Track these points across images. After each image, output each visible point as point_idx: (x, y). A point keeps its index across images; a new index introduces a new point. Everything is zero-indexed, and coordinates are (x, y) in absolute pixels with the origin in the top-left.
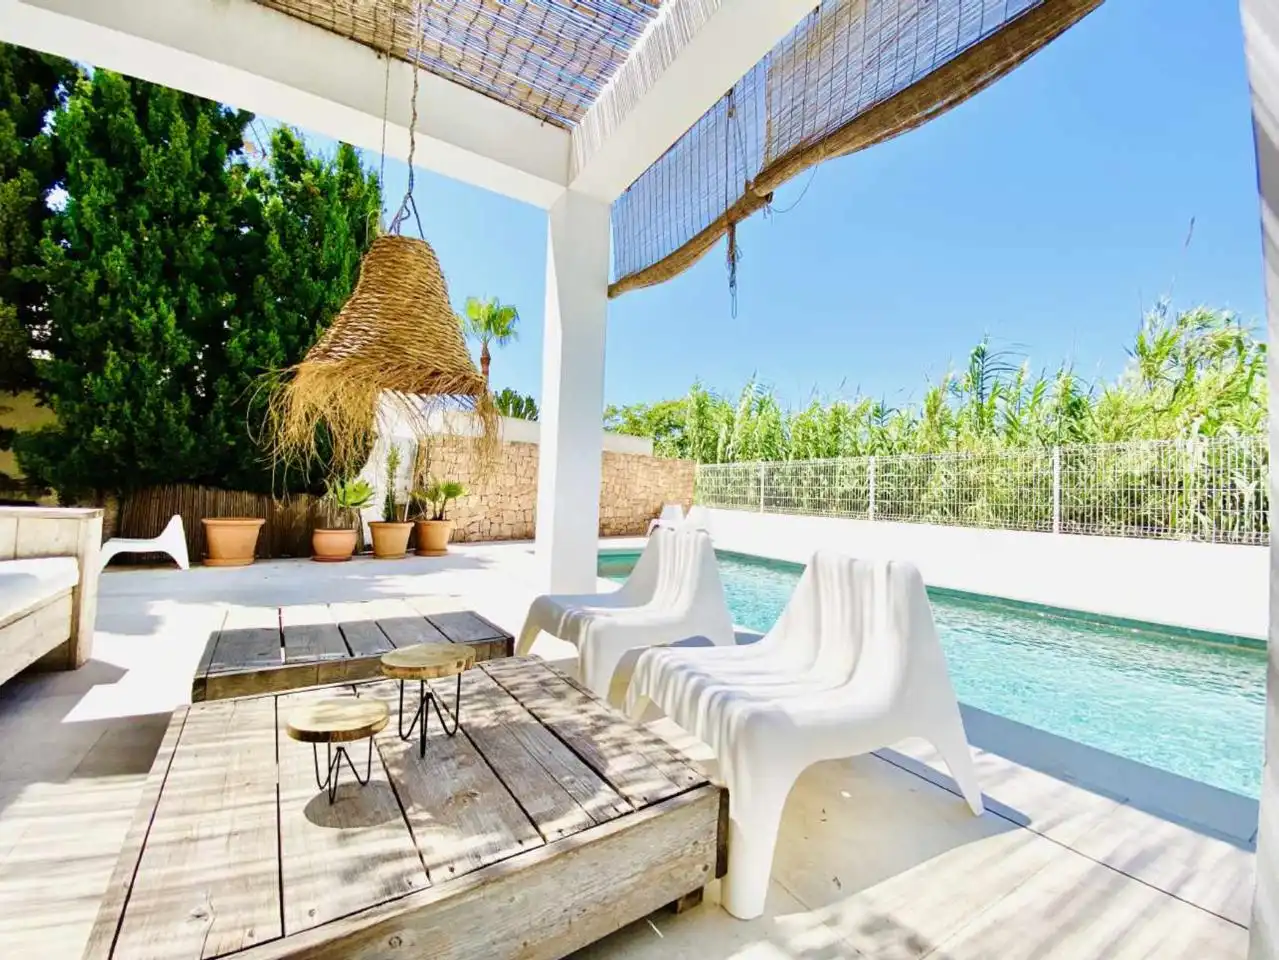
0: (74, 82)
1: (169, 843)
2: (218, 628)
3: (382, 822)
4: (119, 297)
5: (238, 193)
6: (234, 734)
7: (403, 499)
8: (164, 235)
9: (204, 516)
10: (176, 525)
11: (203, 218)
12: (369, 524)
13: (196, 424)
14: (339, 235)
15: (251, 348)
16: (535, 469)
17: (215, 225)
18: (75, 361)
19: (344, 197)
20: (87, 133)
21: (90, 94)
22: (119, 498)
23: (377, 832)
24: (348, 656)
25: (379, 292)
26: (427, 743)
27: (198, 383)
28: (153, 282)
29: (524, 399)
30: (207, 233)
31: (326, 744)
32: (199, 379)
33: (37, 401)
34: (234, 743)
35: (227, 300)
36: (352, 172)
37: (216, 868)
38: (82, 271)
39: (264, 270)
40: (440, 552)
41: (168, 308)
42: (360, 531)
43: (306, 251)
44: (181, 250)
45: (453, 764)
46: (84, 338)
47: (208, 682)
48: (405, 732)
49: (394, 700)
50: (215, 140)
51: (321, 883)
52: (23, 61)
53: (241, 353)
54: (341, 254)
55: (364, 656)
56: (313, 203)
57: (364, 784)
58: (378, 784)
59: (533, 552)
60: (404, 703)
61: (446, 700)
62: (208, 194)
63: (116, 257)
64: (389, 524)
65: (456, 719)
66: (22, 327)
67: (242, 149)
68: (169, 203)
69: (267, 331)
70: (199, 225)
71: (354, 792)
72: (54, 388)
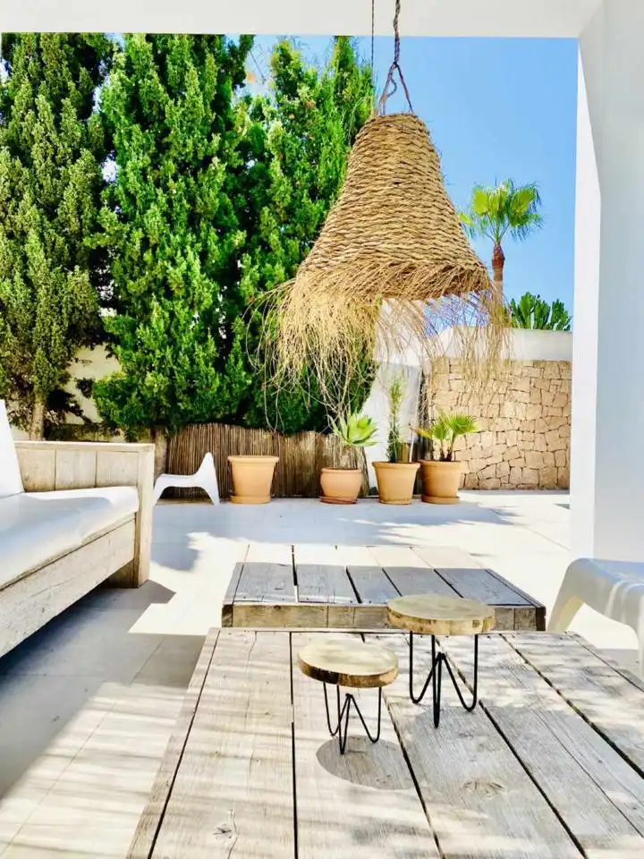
0: (111, 57)
1: (202, 754)
2: (242, 561)
3: (393, 788)
4: (158, 250)
5: (243, 126)
6: (256, 663)
7: (407, 437)
8: (188, 185)
9: (230, 453)
10: (208, 462)
11: (216, 160)
12: (373, 464)
13: (220, 364)
14: (335, 147)
15: (261, 284)
16: (568, 396)
17: (226, 164)
18: (130, 314)
19: (340, 102)
20: (125, 102)
21: (123, 65)
22: (166, 437)
23: (387, 797)
24: (356, 602)
25: (358, 188)
26: (441, 713)
27: (220, 325)
28: (182, 232)
29: (550, 305)
30: (220, 174)
31: (335, 686)
32: (221, 322)
33: (108, 353)
34: (256, 671)
35: (239, 238)
36: (347, 71)
37: (239, 788)
38: (131, 232)
39: (268, 201)
40: (450, 499)
41: (194, 254)
42: (365, 472)
43: (304, 171)
44: (201, 197)
45: (472, 744)
46: (135, 292)
47: (234, 610)
48: (417, 695)
49: (403, 657)
50: (221, 79)
51: (333, 834)
52: (73, 49)
53: (252, 290)
54: (338, 166)
55: (372, 604)
56: (309, 118)
57: (375, 741)
58: (388, 746)
59: (567, 507)
60: (414, 663)
61: (463, 668)
62: (219, 135)
63: (154, 215)
64: (394, 464)
65: (474, 692)
66: (94, 290)
67: (244, 82)
68: (190, 153)
69: (273, 264)
70: (213, 168)
71: (363, 747)
72: (117, 340)
